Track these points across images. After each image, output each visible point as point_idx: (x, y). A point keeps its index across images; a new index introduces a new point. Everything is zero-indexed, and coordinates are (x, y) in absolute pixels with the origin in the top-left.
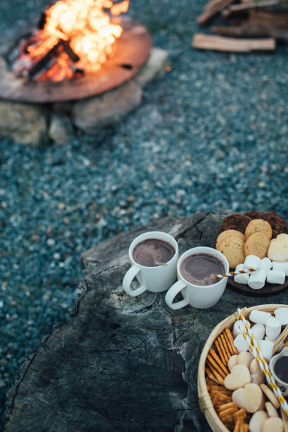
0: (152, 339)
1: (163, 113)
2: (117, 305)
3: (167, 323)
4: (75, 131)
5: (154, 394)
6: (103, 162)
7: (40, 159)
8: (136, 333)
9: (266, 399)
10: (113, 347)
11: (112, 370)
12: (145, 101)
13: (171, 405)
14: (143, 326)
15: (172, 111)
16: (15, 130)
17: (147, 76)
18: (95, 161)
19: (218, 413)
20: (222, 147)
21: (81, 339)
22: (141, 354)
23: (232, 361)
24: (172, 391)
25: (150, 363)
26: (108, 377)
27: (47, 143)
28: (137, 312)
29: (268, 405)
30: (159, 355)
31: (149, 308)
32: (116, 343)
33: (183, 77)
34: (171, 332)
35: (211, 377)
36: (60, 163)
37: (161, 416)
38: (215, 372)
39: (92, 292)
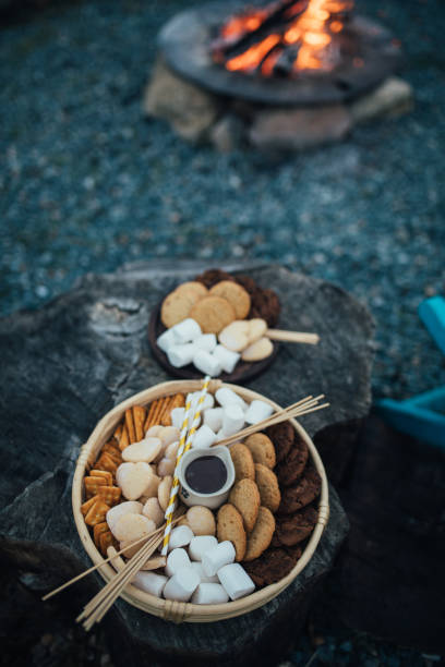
0: (101, 370)
2: (94, 316)
3: (129, 361)
5: (55, 427)
7: (184, 159)
8: (88, 351)
10: (56, 357)
11: (35, 380)
12: (348, 138)
13: (64, 448)
14: (102, 351)
16: (176, 115)
19: (87, 473)
21: (32, 334)
22: (77, 379)
24: (77, 434)
25: (78, 394)
26: (25, 387)
28: (109, 333)
29: (151, 501)
30: (93, 390)
31: (125, 335)
32: (63, 354)
34: (126, 371)
37: (44, 454)
39: (82, 292)
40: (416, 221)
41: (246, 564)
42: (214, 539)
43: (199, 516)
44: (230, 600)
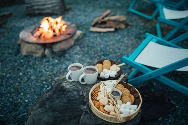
0: (75, 93)
1: (81, 48)
2: (65, 85)
3: (80, 89)
4: (53, 53)
5: (75, 106)
6: (62, 61)
8: (69, 92)
9: (109, 102)
10: (63, 96)
11: (63, 101)
12: (75, 45)
13: (81, 108)
14: (72, 90)
15: (84, 47)
16: (34, 52)
17: (76, 37)
18: (59, 60)
19: (95, 105)
20: (99, 56)
21: (53, 95)
22: (72, 97)
23: (99, 93)
24: (81, 105)
25: (75, 99)
26: (61, 103)
27: (44, 56)
28: (71, 87)
29: (110, 103)
30: (77, 96)
31: (74, 85)
32: (64, 95)
33: (87, 38)
34: (81, 91)
35: (93, 98)
36: (48, 62)
37: (78, 112)
38: (94, 97)
39: (57, 83)
40: (99, 54)
41: (133, 104)
42: (124, 104)
43: (119, 101)
44: (135, 110)
